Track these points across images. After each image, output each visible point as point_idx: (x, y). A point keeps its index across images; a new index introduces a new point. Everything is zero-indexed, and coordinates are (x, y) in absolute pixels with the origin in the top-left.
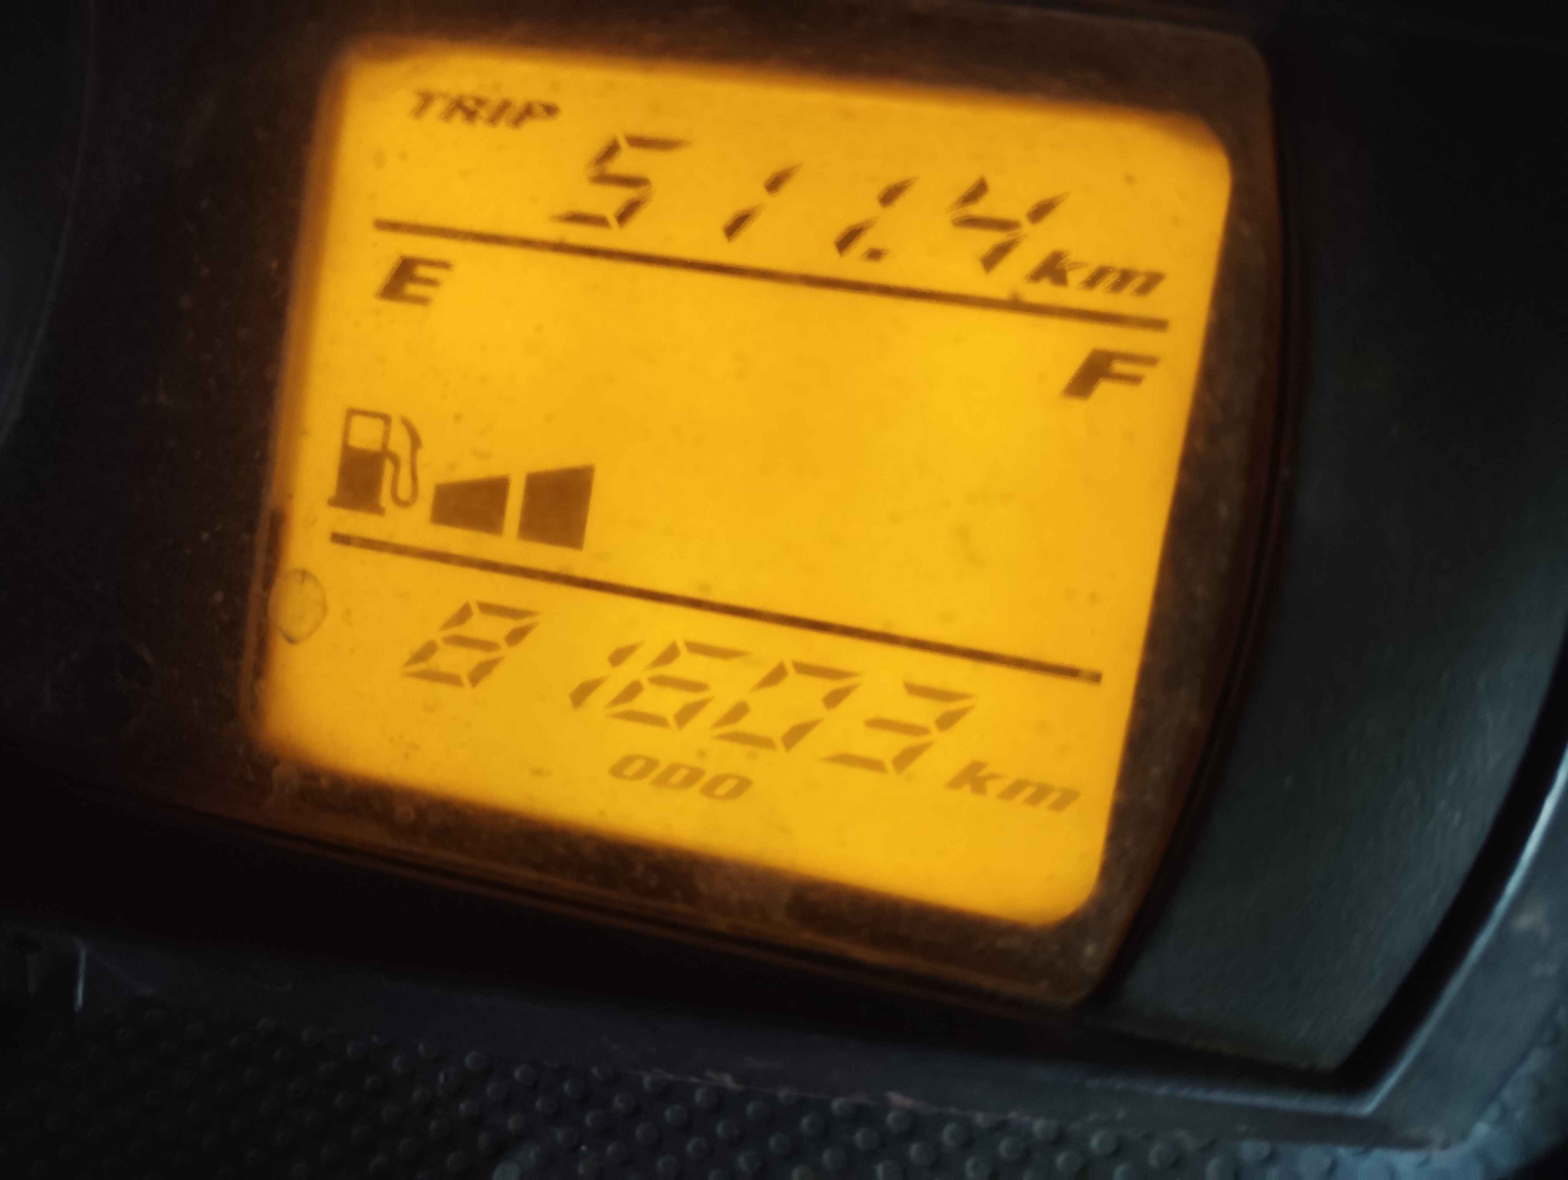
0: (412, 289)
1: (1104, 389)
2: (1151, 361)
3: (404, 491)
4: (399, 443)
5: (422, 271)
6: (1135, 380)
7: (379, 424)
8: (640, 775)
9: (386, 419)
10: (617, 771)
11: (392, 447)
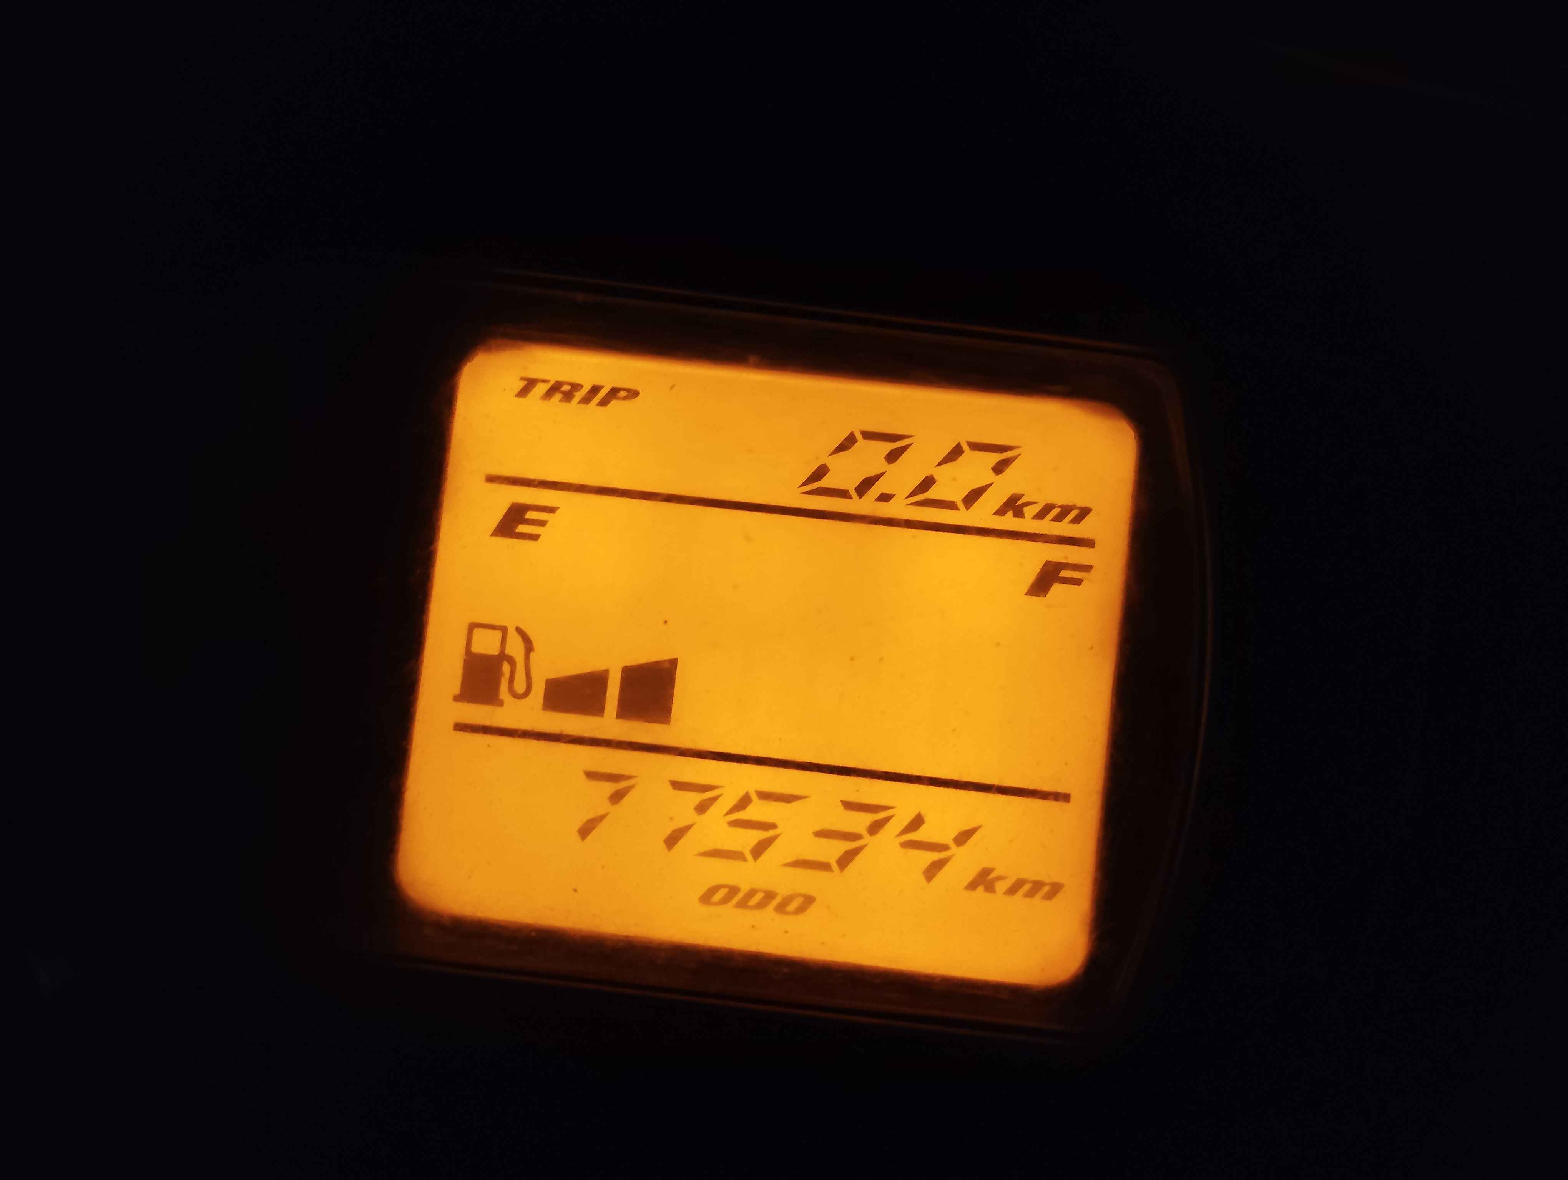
0: (522, 528)
1: (1057, 589)
2: (1087, 568)
3: (520, 687)
4: (515, 648)
5: (530, 515)
6: (1077, 582)
7: (498, 634)
8: (725, 900)
9: (504, 630)
10: (706, 898)
11: (508, 651)
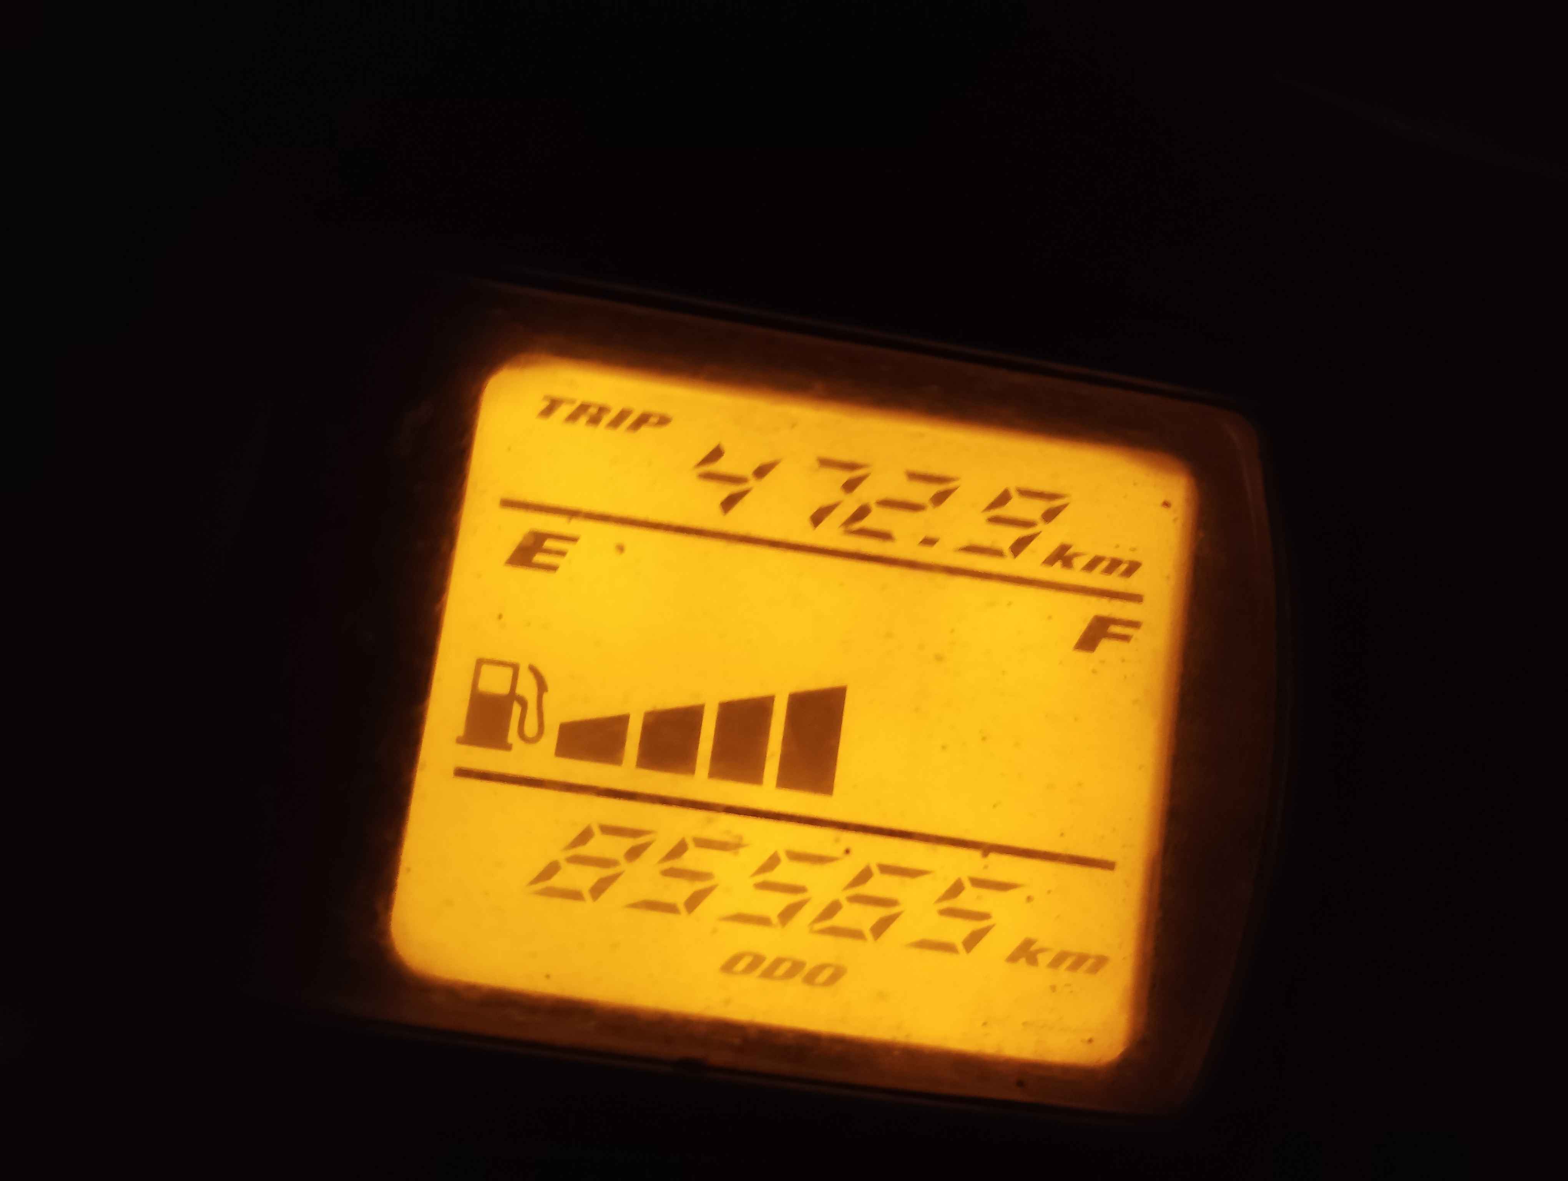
0: (539, 558)
1: (1106, 646)
2: (1136, 625)
3: (531, 730)
4: (527, 687)
5: (549, 544)
6: (1125, 638)
7: (509, 672)
8: (748, 970)
9: (515, 668)
10: (727, 968)
11: (520, 691)
